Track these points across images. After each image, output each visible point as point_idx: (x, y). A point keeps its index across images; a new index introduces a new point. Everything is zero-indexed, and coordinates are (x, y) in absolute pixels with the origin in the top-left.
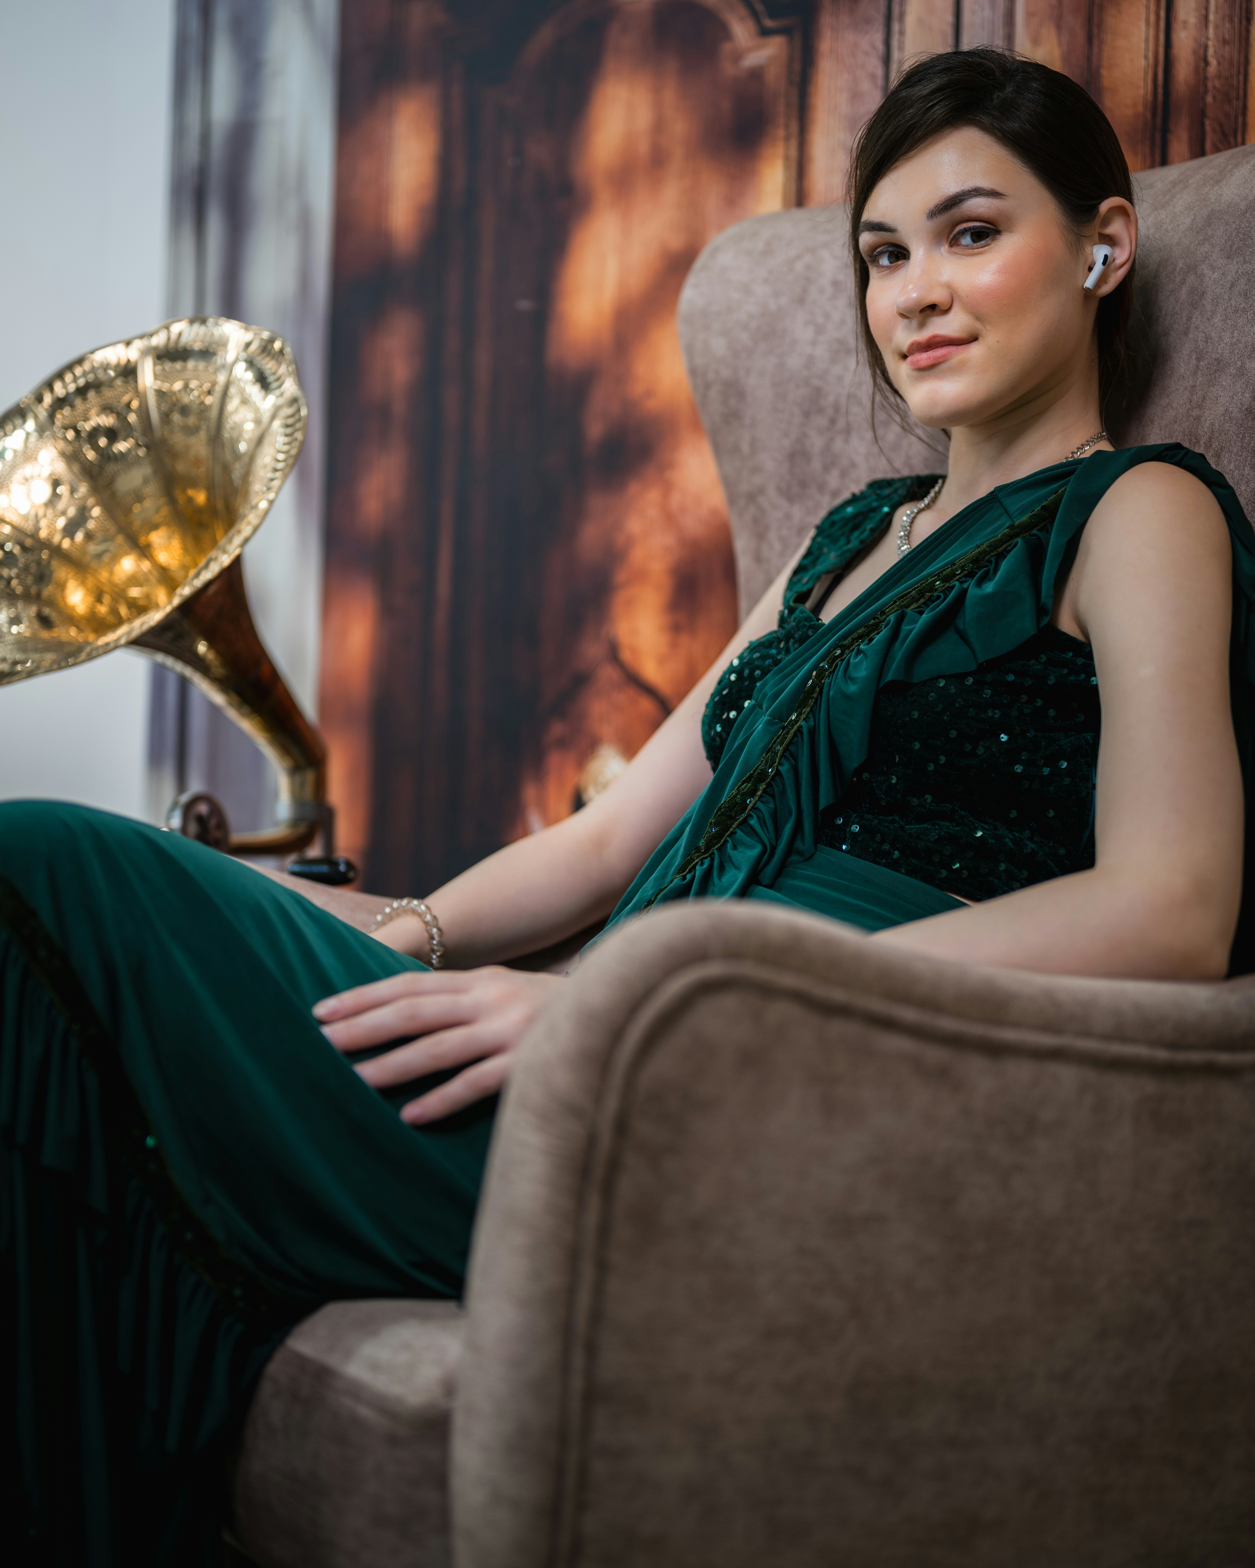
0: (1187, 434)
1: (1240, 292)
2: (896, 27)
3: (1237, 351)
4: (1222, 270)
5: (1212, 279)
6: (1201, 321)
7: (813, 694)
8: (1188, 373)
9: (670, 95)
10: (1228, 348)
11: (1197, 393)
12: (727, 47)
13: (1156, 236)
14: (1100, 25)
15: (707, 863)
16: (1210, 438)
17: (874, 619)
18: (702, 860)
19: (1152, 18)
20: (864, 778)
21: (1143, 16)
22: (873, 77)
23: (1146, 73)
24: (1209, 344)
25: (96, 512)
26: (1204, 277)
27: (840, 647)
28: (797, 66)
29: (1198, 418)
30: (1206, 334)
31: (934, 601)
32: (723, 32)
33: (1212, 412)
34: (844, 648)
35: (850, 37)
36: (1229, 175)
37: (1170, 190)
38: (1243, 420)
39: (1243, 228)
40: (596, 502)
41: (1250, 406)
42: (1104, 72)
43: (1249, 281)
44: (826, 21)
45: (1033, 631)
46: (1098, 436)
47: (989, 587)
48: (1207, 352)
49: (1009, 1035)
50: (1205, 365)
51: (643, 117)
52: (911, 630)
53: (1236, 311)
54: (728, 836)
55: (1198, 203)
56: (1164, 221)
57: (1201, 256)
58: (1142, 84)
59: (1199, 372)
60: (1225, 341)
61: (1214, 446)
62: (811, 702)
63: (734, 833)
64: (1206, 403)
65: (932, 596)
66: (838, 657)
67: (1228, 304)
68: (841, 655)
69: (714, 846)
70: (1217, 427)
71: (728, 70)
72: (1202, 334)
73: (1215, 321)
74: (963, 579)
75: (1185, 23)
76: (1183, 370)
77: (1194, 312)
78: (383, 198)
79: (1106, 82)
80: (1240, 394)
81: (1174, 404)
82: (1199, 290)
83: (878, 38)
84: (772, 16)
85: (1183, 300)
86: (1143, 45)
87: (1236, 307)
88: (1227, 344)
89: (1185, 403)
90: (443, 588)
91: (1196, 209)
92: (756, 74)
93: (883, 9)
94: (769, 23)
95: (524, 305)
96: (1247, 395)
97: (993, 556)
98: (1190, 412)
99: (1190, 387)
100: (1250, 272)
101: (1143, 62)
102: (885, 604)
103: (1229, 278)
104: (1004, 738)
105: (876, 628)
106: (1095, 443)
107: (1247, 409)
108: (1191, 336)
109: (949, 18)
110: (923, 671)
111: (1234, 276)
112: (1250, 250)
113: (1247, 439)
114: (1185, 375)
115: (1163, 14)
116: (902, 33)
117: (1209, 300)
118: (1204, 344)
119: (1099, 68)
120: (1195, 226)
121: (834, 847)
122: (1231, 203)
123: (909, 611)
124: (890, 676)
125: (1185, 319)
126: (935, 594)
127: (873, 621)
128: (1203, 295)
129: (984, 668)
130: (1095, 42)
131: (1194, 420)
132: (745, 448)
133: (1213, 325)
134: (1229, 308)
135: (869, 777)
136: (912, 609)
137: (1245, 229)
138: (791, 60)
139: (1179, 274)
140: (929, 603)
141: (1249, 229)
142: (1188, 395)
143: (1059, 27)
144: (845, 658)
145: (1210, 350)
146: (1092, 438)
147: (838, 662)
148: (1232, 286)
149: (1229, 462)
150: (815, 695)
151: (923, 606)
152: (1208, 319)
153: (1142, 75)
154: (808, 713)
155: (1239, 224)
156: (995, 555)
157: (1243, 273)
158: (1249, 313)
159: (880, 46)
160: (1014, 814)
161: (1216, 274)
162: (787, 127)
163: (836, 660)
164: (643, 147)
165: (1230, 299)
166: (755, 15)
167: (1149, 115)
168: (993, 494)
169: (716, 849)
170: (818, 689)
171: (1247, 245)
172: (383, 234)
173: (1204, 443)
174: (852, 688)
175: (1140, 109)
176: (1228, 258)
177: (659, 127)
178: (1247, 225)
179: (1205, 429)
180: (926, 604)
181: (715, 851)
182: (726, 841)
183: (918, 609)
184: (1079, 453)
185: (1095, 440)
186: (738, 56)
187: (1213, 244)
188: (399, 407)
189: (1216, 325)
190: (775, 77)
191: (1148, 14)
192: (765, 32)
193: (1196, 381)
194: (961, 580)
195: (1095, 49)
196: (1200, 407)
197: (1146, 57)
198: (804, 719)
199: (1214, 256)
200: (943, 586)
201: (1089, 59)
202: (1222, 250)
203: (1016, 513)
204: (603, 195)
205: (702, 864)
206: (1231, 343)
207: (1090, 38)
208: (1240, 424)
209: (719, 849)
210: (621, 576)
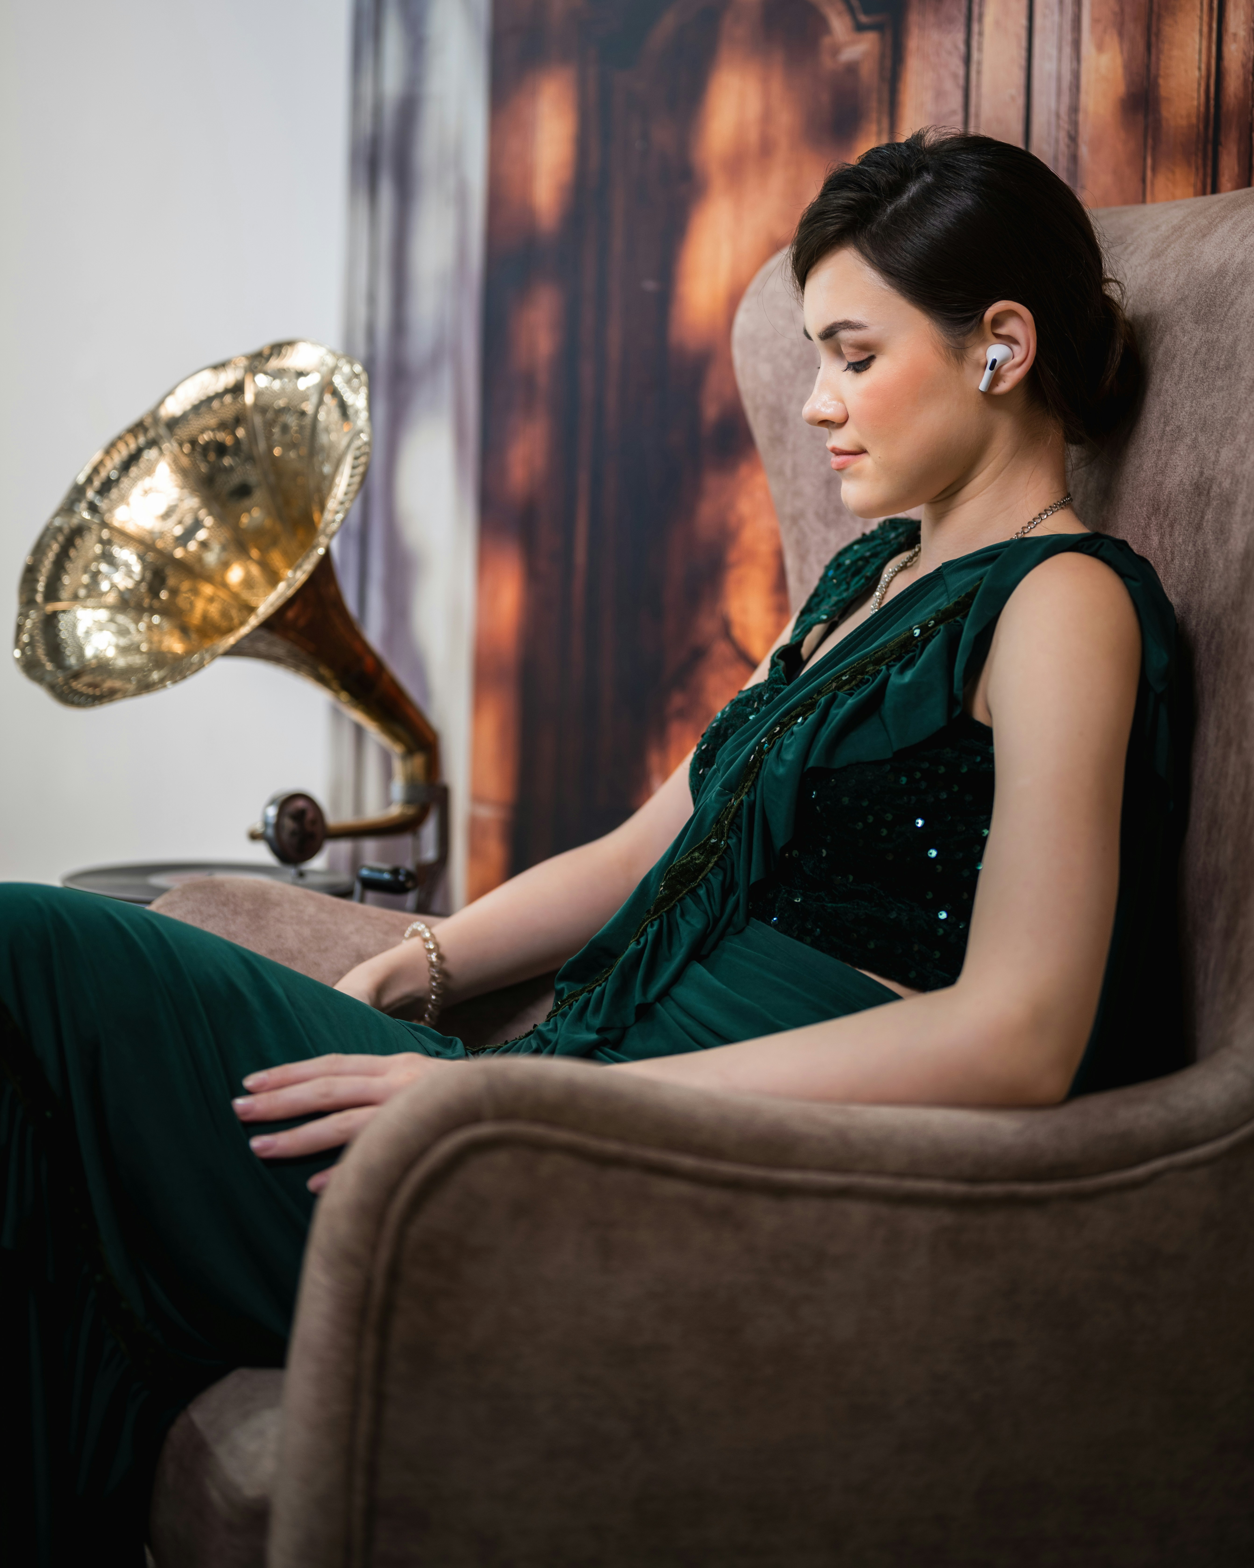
0: (1152, 498)
1: (1201, 361)
2: (975, 28)
3: (1194, 422)
4: (1191, 334)
5: (1182, 342)
6: (1170, 385)
7: (753, 769)
8: (1157, 436)
9: (777, 86)
10: (1187, 416)
11: (1161, 458)
12: (826, 41)
13: (1148, 287)
14: (1158, 34)
15: (656, 924)
16: (1168, 507)
17: (811, 698)
18: (651, 922)
19: (1205, 29)
20: (794, 855)
21: (1197, 27)
22: (955, 76)
23: (1199, 84)
24: (1174, 410)
25: (209, 521)
26: (1177, 339)
27: (780, 724)
28: (888, 63)
29: (1160, 484)
30: (1173, 399)
31: (866, 683)
32: (822, 26)
33: (1171, 480)
34: (783, 726)
35: (935, 35)
36: (1214, 230)
37: (1168, 237)
38: (1192, 494)
39: (1211, 293)
40: (711, 481)
41: (1198, 481)
42: (1161, 81)
43: (1209, 351)
44: (914, 18)
45: (942, 724)
46: (1060, 503)
47: (908, 676)
48: (1172, 418)
49: (793, 1176)
50: (1170, 430)
51: (753, 107)
52: (837, 714)
53: (1196, 381)
54: (677, 901)
55: (1184, 257)
56: (1156, 272)
57: (1177, 316)
58: (1195, 95)
59: (1165, 437)
60: (1186, 409)
61: (1170, 516)
62: (752, 777)
63: (683, 898)
64: (1167, 470)
65: (863, 678)
66: (776, 734)
67: (1192, 371)
68: (779, 732)
69: (664, 909)
70: (1174, 497)
71: (828, 63)
72: (1170, 399)
73: (1180, 387)
74: (892, 663)
75: (1235, 35)
76: (1153, 432)
77: (1166, 375)
78: (528, 177)
79: (1163, 92)
80: (1192, 466)
81: (1144, 467)
82: (1172, 352)
83: (960, 37)
84: (866, 12)
85: (1159, 360)
86: (1197, 56)
87: (1196, 376)
88: (1187, 413)
89: (1153, 467)
90: (580, 556)
91: (1181, 264)
92: (852, 69)
93: (964, 10)
94: (864, 19)
95: (650, 285)
96: (1196, 469)
97: (920, 641)
98: (1155, 477)
99: (1157, 451)
100: (1210, 342)
101: (1197, 73)
102: (823, 684)
103: (1195, 344)
104: (920, 823)
105: (811, 707)
106: (1053, 512)
107: (1195, 483)
108: (1162, 398)
109: (1024, 21)
110: (845, 755)
111: (1198, 343)
112: (1213, 318)
113: (1193, 514)
114: (1154, 438)
115: (1215, 25)
116: (981, 34)
117: (1178, 364)
118: (1170, 408)
119: (1157, 76)
120: (1177, 283)
121: (764, 921)
122: (1207, 263)
123: (840, 694)
124: (811, 763)
125: (1159, 380)
126: (866, 677)
127: (810, 701)
128: (1174, 358)
129: (901, 755)
130: (1154, 51)
131: (1158, 485)
132: (788, 472)
133: (1179, 391)
134: (1192, 376)
135: (798, 854)
136: (844, 691)
137: (1212, 294)
138: (882, 56)
139: (1159, 333)
140: (860, 685)
141: (1215, 295)
142: (1155, 459)
143: (1121, 34)
144: (782, 736)
145: (1174, 416)
146: (1050, 507)
147: (776, 739)
148: (1196, 353)
149: (1179, 535)
150: (756, 770)
151: (855, 688)
152: (1175, 384)
153: (1195, 86)
154: (751, 787)
155: (1209, 288)
156: (922, 640)
157: (1205, 341)
158: (1205, 384)
159: (962, 47)
160: (930, 896)
161: (1186, 337)
162: (879, 122)
163: (774, 738)
164: (753, 136)
165: (1193, 367)
166: (851, 10)
167: (1201, 127)
168: (940, 570)
169: (665, 912)
170: (759, 764)
171: (1211, 312)
172: (528, 210)
173: (1163, 510)
174: (781, 771)
175: (1194, 120)
176: (1196, 323)
177: (766, 117)
178: (1214, 290)
179: (1165, 497)
180: (858, 686)
181: (664, 914)
182: (675, 905)
183: (849, 692)
184: (1029, 528)
185: (1054, 509)
186: (836, 50)
187: (1187, 306)
188: (543, 379)
189: (1181, 391)
190: (868, 72)
191: (1201, 25)
192: (860, 28)
193: (1161, 446)
194: (890, 664)
195: (1153, 58)
196: (1163, 473)
197: (1200, 69)
198: (746, 793)
199: (1187, 319)
200: (873, 669)
201: (1148, 67)
202: (1192, 313)
203: (953, 594)
204: (718, 181)
205: (652, 926)
206: (1190, 413)
207: (1149, 47)
208: (1190, 498)
209: (668, 912)
210: (733, 556)
